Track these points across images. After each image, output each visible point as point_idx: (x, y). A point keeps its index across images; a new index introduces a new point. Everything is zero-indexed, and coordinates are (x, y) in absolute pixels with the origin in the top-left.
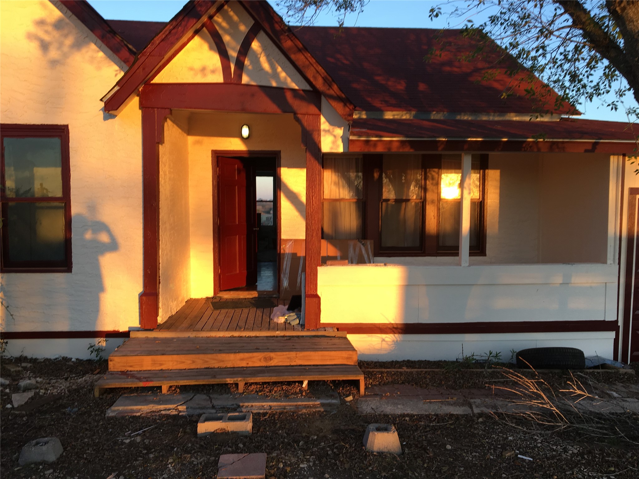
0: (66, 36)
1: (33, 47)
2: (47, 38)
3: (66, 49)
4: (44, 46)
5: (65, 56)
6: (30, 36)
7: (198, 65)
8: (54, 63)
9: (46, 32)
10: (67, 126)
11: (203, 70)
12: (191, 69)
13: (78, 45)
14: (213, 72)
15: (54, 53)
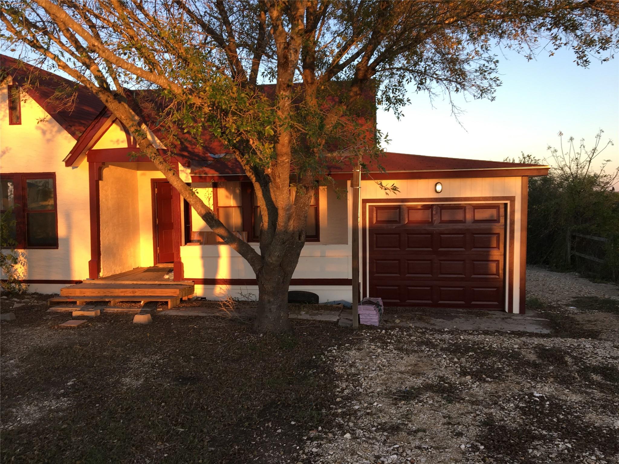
0: (54, 127)
1: (38, 133)
2: (45, 128)
3: (54, 133)
4: (44, 132)
5: (54, 136)
6: (37, 128)
7: (115, 139)
8: (48, 141)
9: (45, 125)
10: (54, 173)
11: (118, 141)
12: (112, 141)
13: (59, 131)
14: (123, 142)
15: (48, 136)
